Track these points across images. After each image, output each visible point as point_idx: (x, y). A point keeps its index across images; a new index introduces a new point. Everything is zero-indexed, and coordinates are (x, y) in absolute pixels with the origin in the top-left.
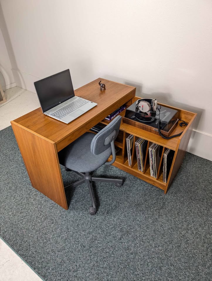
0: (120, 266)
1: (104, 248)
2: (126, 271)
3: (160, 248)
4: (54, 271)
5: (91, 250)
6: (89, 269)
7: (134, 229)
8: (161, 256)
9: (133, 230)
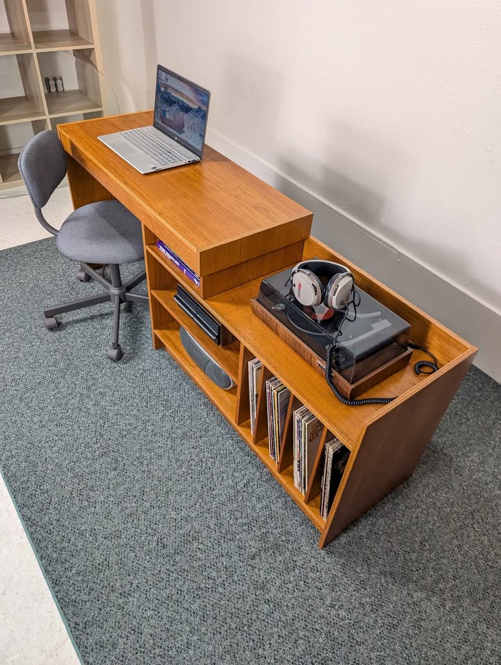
0: (228, 620)
1: (208, 565)
2: (239, 637)
3: (343, 613)
4: (80, 579)
5: (177, 560)
6: (156, 602)
7: (295, 545)
8: (336, 633)
9: (290, 547)
